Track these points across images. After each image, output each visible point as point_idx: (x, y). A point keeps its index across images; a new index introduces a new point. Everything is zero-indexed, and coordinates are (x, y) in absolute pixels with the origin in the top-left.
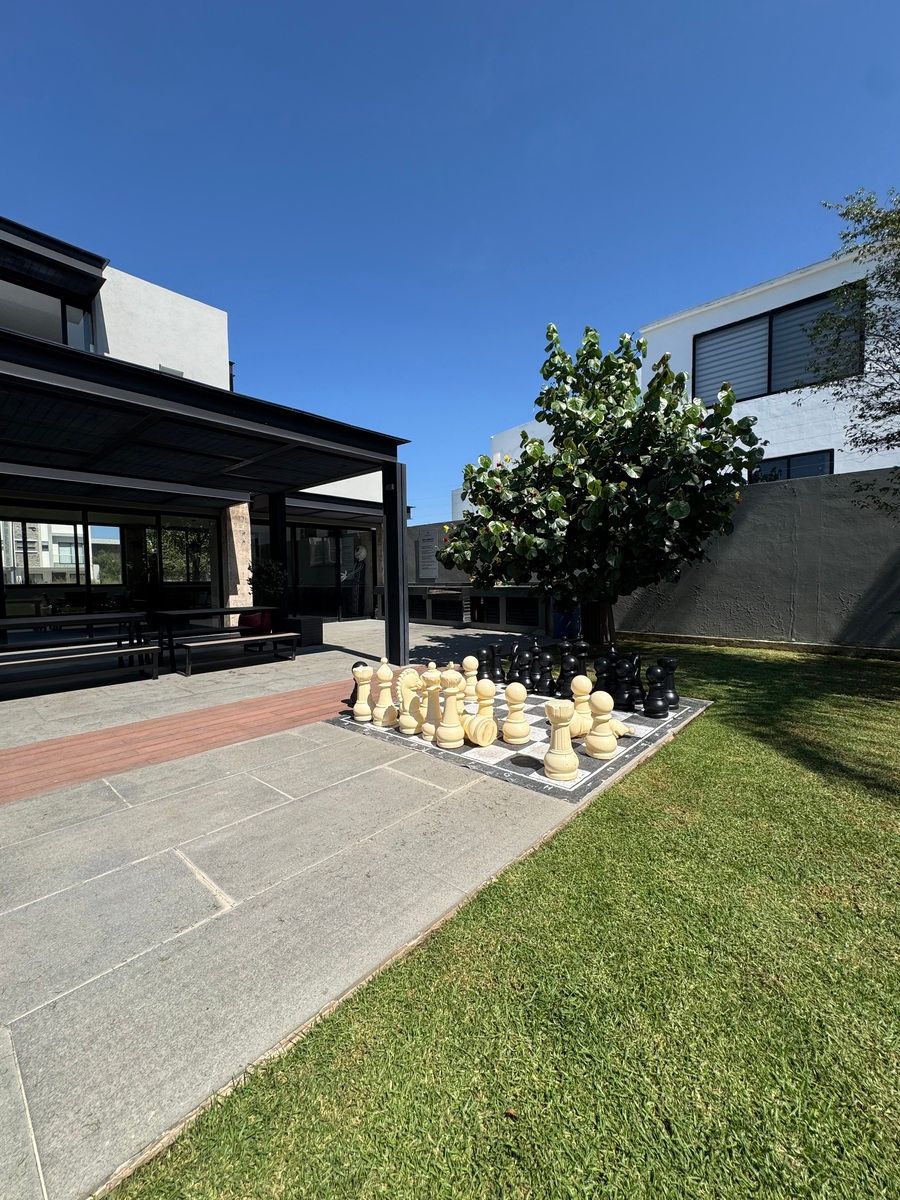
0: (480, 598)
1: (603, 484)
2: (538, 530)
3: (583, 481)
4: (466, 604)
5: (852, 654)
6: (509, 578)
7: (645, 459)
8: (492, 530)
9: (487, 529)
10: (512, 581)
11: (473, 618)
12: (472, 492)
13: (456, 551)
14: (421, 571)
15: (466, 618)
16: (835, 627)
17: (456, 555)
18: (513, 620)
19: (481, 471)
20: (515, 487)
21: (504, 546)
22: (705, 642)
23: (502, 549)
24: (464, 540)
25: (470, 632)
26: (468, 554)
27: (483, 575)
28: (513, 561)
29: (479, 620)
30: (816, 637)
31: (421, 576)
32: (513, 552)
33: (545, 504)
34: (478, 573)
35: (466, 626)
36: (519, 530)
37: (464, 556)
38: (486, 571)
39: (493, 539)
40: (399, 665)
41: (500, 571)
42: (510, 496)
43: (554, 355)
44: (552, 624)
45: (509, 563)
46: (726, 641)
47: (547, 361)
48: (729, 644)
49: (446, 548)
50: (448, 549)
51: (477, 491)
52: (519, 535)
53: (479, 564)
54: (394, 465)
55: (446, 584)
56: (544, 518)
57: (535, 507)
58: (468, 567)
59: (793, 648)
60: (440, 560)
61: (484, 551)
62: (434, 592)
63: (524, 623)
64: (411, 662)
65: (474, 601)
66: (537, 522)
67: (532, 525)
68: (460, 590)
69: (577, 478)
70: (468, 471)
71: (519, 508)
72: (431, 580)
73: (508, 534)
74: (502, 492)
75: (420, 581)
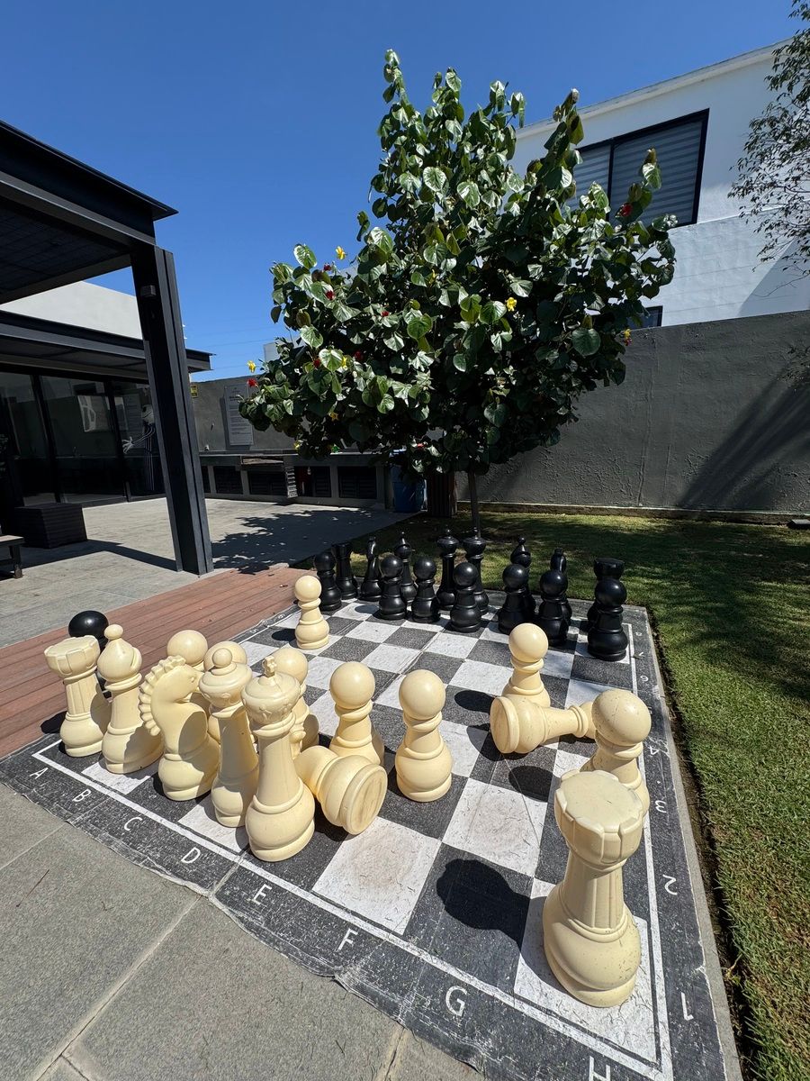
0: (307, 468)
1: (484, 302)
2: (393, 369)
3: (453, 296)
4: (290, 475)
5: (696, 518)
6: (349, 442)
7: (535, 270)
8: (325, 363)
9: (318, 363)
10: (354, 445)
11: (299, 492)
12: (289, 308)
13: (270, 400)
14: (231, 436)
15: (292, 492)
16: (680, 489)
17: (270, 407)
18: (346, 493)
19: (299, 272)
20: (355, 301)
21: (344, 393)
22: (555, 510)
23: (340, 397)
24: (280, 384)
25: (297, 509)
26: (289, 405)
27: (313, 438)
28: (357, 415)
29: (307, 494)
30: (661, 501)
31: (232, 443)
32: (359, 403)
33: (401, 328)
34: (306, 435)
35: (293, 501)
36: (365, 369)
37: (283, 407)
38: (317, 433)
39: (328, 378)
40: (196, 572)
41: (338, 431)
42: (347, 314)
43: (396, 108)
44: (392, 494)
45: (353, 419)
46: (577, 509)
47: (386, 117)
48: (579, 511)
49: (254, 396)
50: (257, 399)
51: (295, 307)
52: (364, 377)
53: (305, 424)
54: (150, 249)
55: (264, 452)
56: (402, 350)
57: (388, 332)
58: (289, 426)
59: (640, 514)
60: (246, 416)
61: (314, 398)
62: (250, 462)
63: (361, 496)
64: (218, 565)
65: (300, 473)
66: (392, 356)
67: (382, 360)
68: (282, 460)
69: (444, 292)
70: (279, 275)
71: (361, 336)
72: (245, 448)
73: (349, 376)
74: (336, 307)
75: (230, 448)
